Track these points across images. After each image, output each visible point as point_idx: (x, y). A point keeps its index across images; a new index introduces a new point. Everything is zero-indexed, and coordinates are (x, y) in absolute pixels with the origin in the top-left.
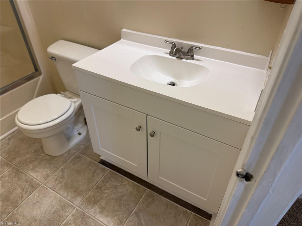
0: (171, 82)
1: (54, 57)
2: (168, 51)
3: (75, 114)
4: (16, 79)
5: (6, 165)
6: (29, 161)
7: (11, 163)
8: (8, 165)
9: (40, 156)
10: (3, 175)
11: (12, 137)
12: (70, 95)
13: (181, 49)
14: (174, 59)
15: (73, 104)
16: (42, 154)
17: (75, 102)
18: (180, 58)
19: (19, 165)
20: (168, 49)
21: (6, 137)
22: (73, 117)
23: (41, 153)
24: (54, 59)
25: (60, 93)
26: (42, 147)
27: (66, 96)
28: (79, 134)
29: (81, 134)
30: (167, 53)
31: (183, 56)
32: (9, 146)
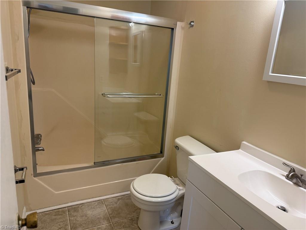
0: (282, 207)
1: (178, 147)
2: (286, 173)
3: (176, 201)
4: (144, 154)
5: (107, 220)
6: (123, 226)
7: (111, 220)
8: (108, 220)
9: (133, 225)
10: (101, 226)
11: (121, 199)
12: (178, 182)
13: (300, 177)
14: (290, 184)
15: (178, 191)
16: (135, 225)
17: (180, 190)
18: (296, 184)
19: (115, 225)
20: (286, 172)
21: (117, 197)
22: (173, 202)
23: (135, 223)
24: (177, 148)
25: (171, 177)
26: (138, 218)
27: (174, 182)
28: (172, 223)
29: (173, 223)
30: (284, 176)
31: (301, 184)
32: (116, 205)
